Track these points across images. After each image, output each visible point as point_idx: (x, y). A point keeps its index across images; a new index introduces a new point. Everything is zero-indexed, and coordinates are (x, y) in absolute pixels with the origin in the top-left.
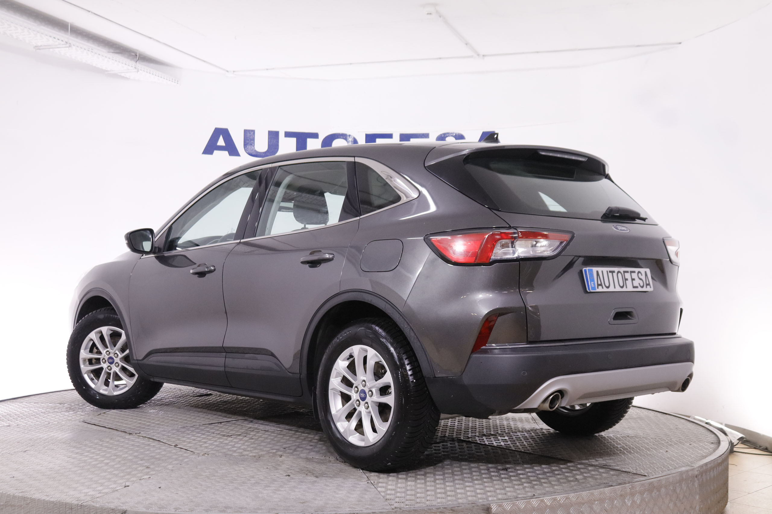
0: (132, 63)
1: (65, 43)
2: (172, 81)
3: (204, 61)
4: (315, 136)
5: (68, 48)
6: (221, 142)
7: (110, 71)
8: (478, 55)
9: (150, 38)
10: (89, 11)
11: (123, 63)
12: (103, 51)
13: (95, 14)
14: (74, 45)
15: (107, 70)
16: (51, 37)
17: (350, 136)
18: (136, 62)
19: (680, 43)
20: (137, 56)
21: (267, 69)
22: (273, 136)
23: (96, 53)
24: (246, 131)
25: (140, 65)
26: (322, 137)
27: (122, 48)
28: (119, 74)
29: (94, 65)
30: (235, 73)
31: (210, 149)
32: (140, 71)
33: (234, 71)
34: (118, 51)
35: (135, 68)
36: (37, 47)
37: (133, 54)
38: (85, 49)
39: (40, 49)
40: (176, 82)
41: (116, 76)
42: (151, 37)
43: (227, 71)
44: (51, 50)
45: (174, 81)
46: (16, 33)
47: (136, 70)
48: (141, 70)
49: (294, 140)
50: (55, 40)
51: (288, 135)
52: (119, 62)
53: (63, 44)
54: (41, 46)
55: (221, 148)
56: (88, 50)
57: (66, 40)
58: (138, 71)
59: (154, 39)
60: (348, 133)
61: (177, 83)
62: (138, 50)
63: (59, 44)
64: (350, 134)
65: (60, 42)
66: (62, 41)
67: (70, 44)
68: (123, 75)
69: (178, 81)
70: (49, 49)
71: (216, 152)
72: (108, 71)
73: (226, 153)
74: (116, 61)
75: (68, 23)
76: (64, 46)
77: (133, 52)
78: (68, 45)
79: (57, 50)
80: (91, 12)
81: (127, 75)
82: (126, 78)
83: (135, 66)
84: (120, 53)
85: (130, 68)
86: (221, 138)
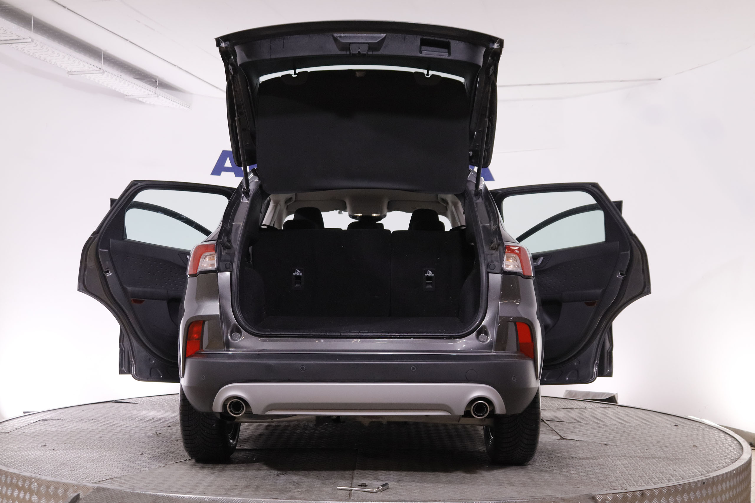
0: (153, 89)
1: (99, 69)
2: (185, 106)
3: (217, 88)
5: (101, 74)
6: (228, 164)
7: (130, 96)
9: (175, 66)
10: (127, 40)
11: (145, 89)
14: (106, 71)
15: (127, 94)
16: (87, 63)
18: (157, 87)
19: (660, 79)
20: (157, 82)
25: (159, 91)
27: (143, 74)
28: (137, 99)
31: (218, 170)
32: (159, 96)
34: (138, 77)
35: (155, 93)
36: (70, 73)
37: (153, 80)
38: (115, 75)
39: (73, 74)
40: (188, 106)
41: (134, 100)
42: (176, 64)
44: (83, 75)
45: (186, 105)
46: (56, 59)
47: (156, 95)
48: (160, 95)
50: (90, 66)
52: (142, 87)
53: (96, 70)
54: (75, 71)
55: (228, 170)
56: (118, 76)
57: (100, 67)
58: (158, 96)
59: (178, 67)
61: (189, 108)
62: (157, 76)
63: (93, 70)
65: (95, 68)
66: (97, 67)
67: (103, 70)
68: (140, 99)
69: (189, 106)
70: (81, 74)
71: (223, 173)
72: (128, 96)
73: (233, 174)
74: (140, 86)
75: (101, 50)
76: (98, 72)
77: (154, 78)
78: (102, 71)
79: (88, 76)
80: (129, 41)
81: (144, 100)
82: (143, 102)
83: (155, 92)
84: (144, 79)
85: (150, 93)
86: (228, 160)
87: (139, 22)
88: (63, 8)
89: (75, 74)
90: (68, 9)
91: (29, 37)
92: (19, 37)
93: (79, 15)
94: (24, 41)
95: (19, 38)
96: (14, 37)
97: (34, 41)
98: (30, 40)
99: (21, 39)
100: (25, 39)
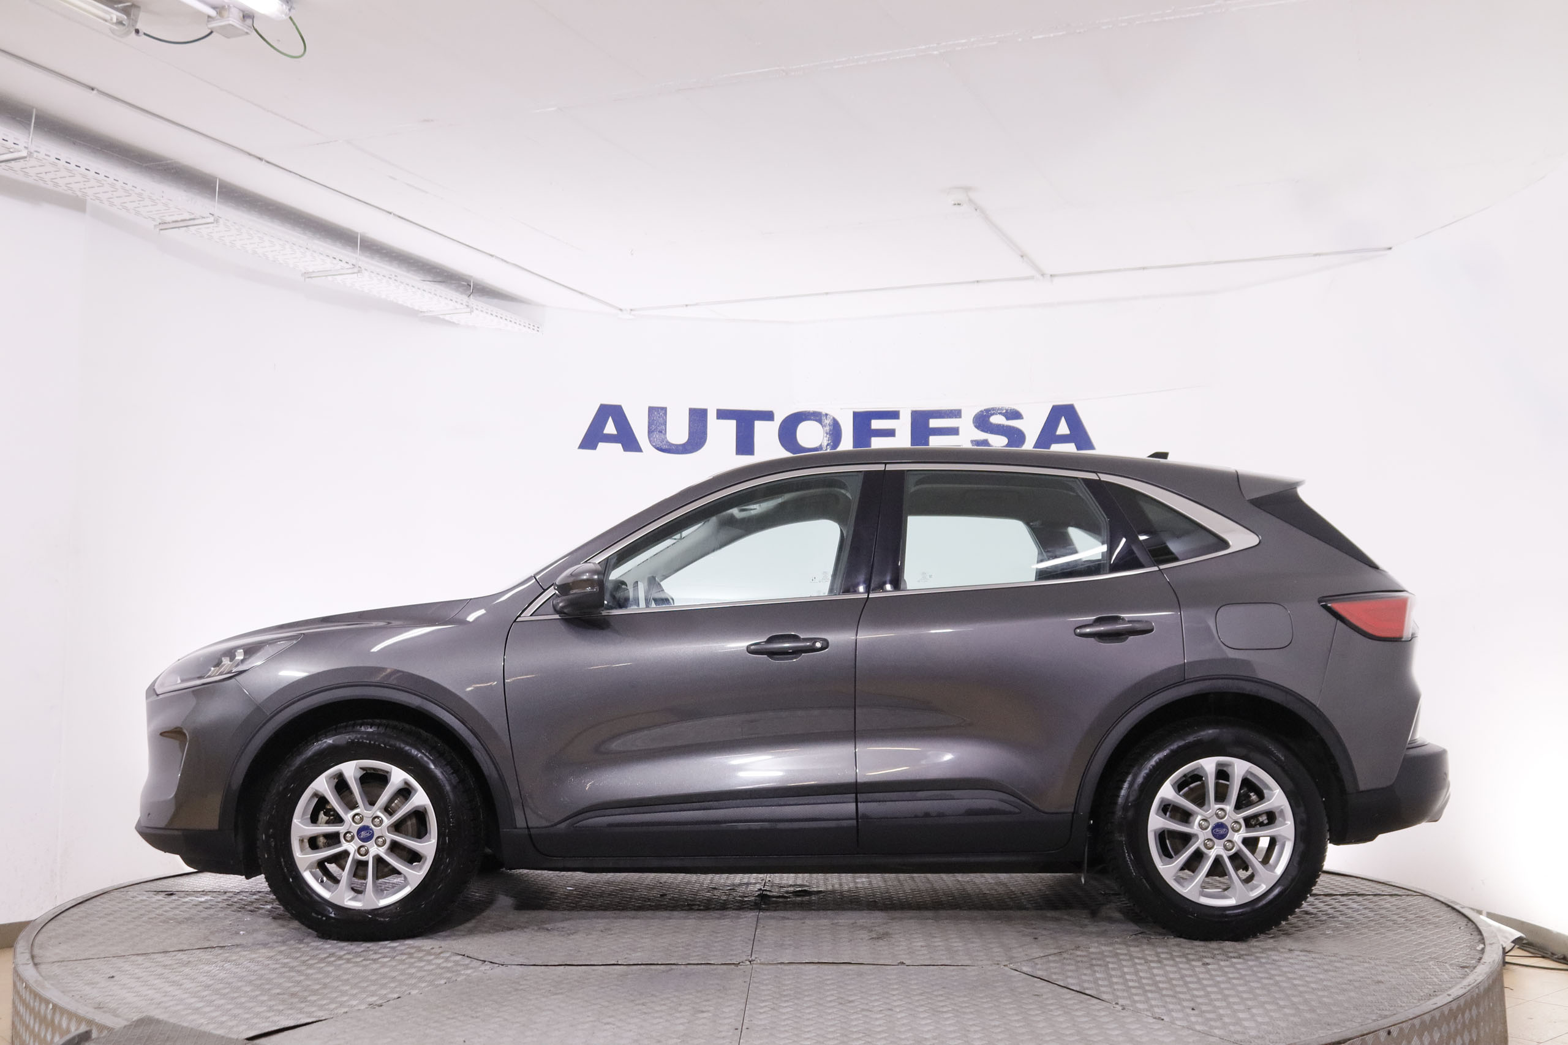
0: (463, 298)
1: (352, 266)
2: (528, 328)
3: (582, 293)
4: (768, 416)
5: (356, 275)
6: (610, 428)
7: (427, 312)
8: (1043, 275)
9: (492, 256)
10: (391, 213)
11: (447, 299)
12: (414, 279)
13: (399, 217)
14: (366, 270)
15: (421, 310)
16: (329, 257)
17: (826, 415)
18: (470, 295)
19: (1390, 248)
20: (470, 286)
21: (687, 306)
22: (698, 417)
23: (402, 283)
24: (651, 410)
25: (476, 302)
26: (779, 418)
27: (445, 273)
28: (441, 317)
29: (400, 302)
30: (633, 313)
31: (592, 439)
32: (475, 311)
33: (631, 310)
34: (439, 279)
35: (467, 306)
36: (307, 275)
37: (464, 283)
38: (384, 276)
39: (311, 278)
40: (536, 328)
41: (436, 320)
42: (493, 254)
43: (621, 310)
44: (330, 278)
45: (531, 327)
46: (272, 251)
47: (469, 310)
48: (477, 309)
49: (732, 424)
50: (335, 261)
51: (722, 414)
53: (348, 269)
54: (314, 272)
55: (609, 439)
56: (391, 279)
57: (354, 262)
58: (471, 312)
60: (824, 411)
61: (538, 331)
62: (471, 277)
63: (342, 269)
64: (827, 413)
65: (343, 264)
66: (347, 263)
67: (359, 267)
68: (447, 318)
69: (538, 327)
70: (326, 276)
71: (601, 445)
72: (424, 312)
73: (619, 446)
75: (357, 233)
76: (350, 271)
77: (465, 280)
78: (356, 270)
79: (339, 278)
80: (394, 214)
81: (455, 319)
82: (454, 323)
83: (467, 304)
84: (444, 282)
85: (458, 306)
86: (610, 421)
87: (395, 179)
88: (258, 160)
89: (313, 277)
90: (268, 162)
91: (210, 214)
92: (193, 214)
93: (290, 172)
94: (203, 221)
95: (192, 217)
96: (187, 216)
97: (221, 221)
98: (211, 219)
99: (198, 219)
100: (204, 218)
